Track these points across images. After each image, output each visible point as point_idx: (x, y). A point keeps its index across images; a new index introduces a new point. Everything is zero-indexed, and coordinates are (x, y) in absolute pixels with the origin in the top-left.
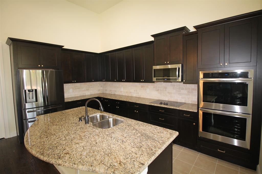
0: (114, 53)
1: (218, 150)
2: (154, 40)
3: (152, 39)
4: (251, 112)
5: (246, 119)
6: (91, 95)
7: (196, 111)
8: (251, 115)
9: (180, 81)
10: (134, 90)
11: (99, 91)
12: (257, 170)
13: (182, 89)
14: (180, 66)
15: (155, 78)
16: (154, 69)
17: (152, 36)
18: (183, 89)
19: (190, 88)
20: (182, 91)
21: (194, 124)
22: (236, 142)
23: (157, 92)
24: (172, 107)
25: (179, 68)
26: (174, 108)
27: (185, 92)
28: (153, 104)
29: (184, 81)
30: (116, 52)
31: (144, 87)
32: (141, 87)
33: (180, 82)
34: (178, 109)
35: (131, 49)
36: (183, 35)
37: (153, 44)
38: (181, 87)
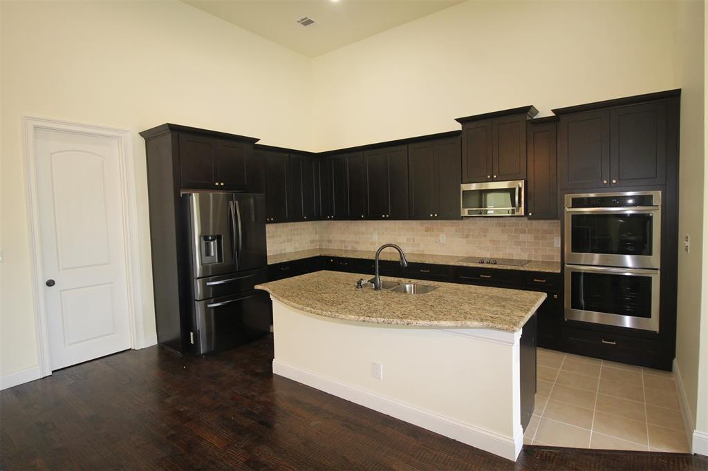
0: (362, 152)
1: (603, 342)
2: (461, 129)
3: (458, 127)
4: (658, 266)
5: (651, 278)
6: (296, 253)
7: (559, 271)
8: (659, 272)
9: (523, 214)
10: (407, 239)
11: (313, 245)
12: (673, 370)
13: (522, 233)
14: (521, 184)
15: (467, 210)
16: (463, 191)
17: (458, 120)
18: (524, 232)
19: (539, 230)
20: (522, 237)
21: (555, 296)
22: (627, 321)
23: (465, 240)
24: (509, 268)
25: (520, 189)
26: (514, 268)
27: (528, 237)
28: (465, 264)
29: (530, 214)
30: (365, 152)
31: (433, 231)
32: (426, 231)
33: (522, 216)
34: (522, 269)
35: (404, 147)
36: (527, 121)
37: (459, 137)
38: (520, 227)
